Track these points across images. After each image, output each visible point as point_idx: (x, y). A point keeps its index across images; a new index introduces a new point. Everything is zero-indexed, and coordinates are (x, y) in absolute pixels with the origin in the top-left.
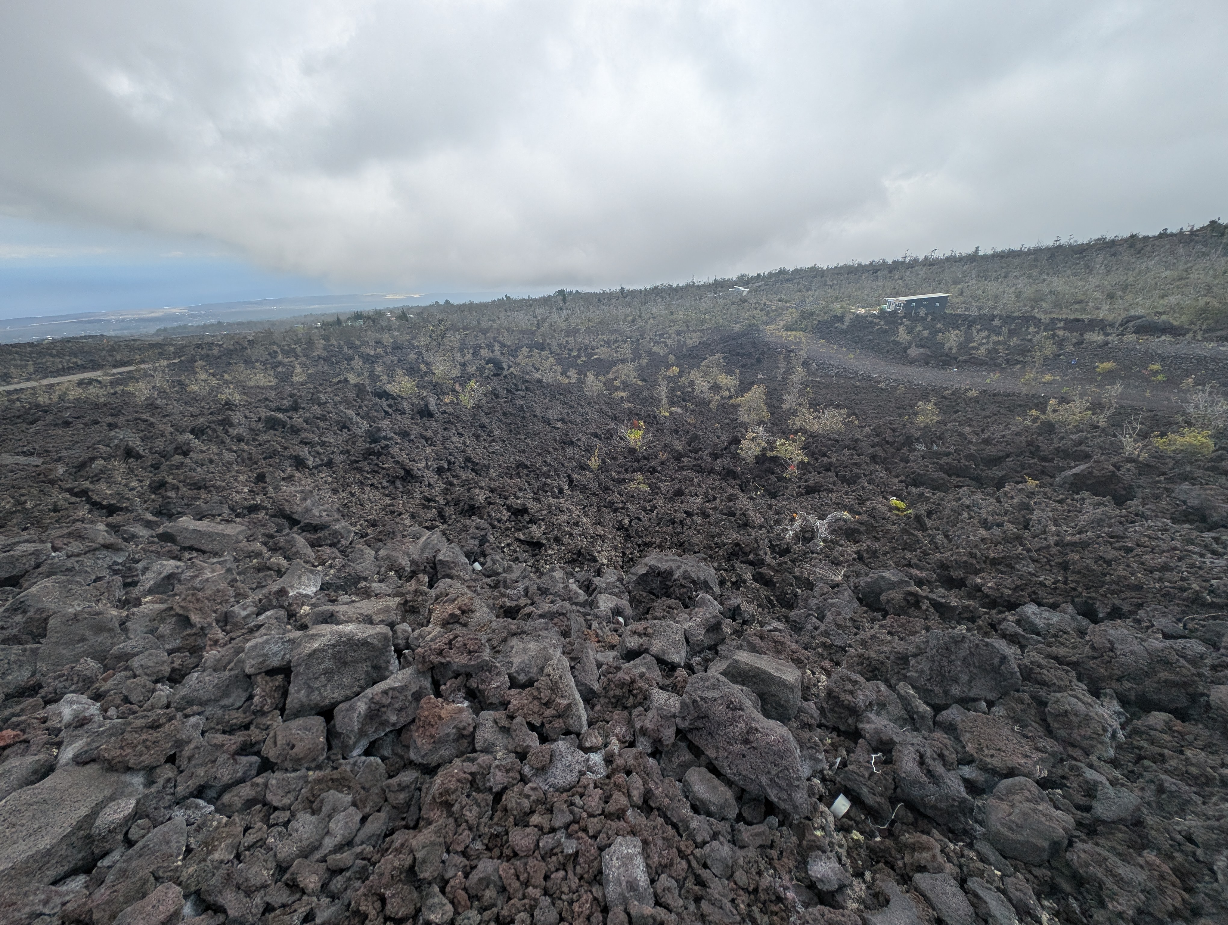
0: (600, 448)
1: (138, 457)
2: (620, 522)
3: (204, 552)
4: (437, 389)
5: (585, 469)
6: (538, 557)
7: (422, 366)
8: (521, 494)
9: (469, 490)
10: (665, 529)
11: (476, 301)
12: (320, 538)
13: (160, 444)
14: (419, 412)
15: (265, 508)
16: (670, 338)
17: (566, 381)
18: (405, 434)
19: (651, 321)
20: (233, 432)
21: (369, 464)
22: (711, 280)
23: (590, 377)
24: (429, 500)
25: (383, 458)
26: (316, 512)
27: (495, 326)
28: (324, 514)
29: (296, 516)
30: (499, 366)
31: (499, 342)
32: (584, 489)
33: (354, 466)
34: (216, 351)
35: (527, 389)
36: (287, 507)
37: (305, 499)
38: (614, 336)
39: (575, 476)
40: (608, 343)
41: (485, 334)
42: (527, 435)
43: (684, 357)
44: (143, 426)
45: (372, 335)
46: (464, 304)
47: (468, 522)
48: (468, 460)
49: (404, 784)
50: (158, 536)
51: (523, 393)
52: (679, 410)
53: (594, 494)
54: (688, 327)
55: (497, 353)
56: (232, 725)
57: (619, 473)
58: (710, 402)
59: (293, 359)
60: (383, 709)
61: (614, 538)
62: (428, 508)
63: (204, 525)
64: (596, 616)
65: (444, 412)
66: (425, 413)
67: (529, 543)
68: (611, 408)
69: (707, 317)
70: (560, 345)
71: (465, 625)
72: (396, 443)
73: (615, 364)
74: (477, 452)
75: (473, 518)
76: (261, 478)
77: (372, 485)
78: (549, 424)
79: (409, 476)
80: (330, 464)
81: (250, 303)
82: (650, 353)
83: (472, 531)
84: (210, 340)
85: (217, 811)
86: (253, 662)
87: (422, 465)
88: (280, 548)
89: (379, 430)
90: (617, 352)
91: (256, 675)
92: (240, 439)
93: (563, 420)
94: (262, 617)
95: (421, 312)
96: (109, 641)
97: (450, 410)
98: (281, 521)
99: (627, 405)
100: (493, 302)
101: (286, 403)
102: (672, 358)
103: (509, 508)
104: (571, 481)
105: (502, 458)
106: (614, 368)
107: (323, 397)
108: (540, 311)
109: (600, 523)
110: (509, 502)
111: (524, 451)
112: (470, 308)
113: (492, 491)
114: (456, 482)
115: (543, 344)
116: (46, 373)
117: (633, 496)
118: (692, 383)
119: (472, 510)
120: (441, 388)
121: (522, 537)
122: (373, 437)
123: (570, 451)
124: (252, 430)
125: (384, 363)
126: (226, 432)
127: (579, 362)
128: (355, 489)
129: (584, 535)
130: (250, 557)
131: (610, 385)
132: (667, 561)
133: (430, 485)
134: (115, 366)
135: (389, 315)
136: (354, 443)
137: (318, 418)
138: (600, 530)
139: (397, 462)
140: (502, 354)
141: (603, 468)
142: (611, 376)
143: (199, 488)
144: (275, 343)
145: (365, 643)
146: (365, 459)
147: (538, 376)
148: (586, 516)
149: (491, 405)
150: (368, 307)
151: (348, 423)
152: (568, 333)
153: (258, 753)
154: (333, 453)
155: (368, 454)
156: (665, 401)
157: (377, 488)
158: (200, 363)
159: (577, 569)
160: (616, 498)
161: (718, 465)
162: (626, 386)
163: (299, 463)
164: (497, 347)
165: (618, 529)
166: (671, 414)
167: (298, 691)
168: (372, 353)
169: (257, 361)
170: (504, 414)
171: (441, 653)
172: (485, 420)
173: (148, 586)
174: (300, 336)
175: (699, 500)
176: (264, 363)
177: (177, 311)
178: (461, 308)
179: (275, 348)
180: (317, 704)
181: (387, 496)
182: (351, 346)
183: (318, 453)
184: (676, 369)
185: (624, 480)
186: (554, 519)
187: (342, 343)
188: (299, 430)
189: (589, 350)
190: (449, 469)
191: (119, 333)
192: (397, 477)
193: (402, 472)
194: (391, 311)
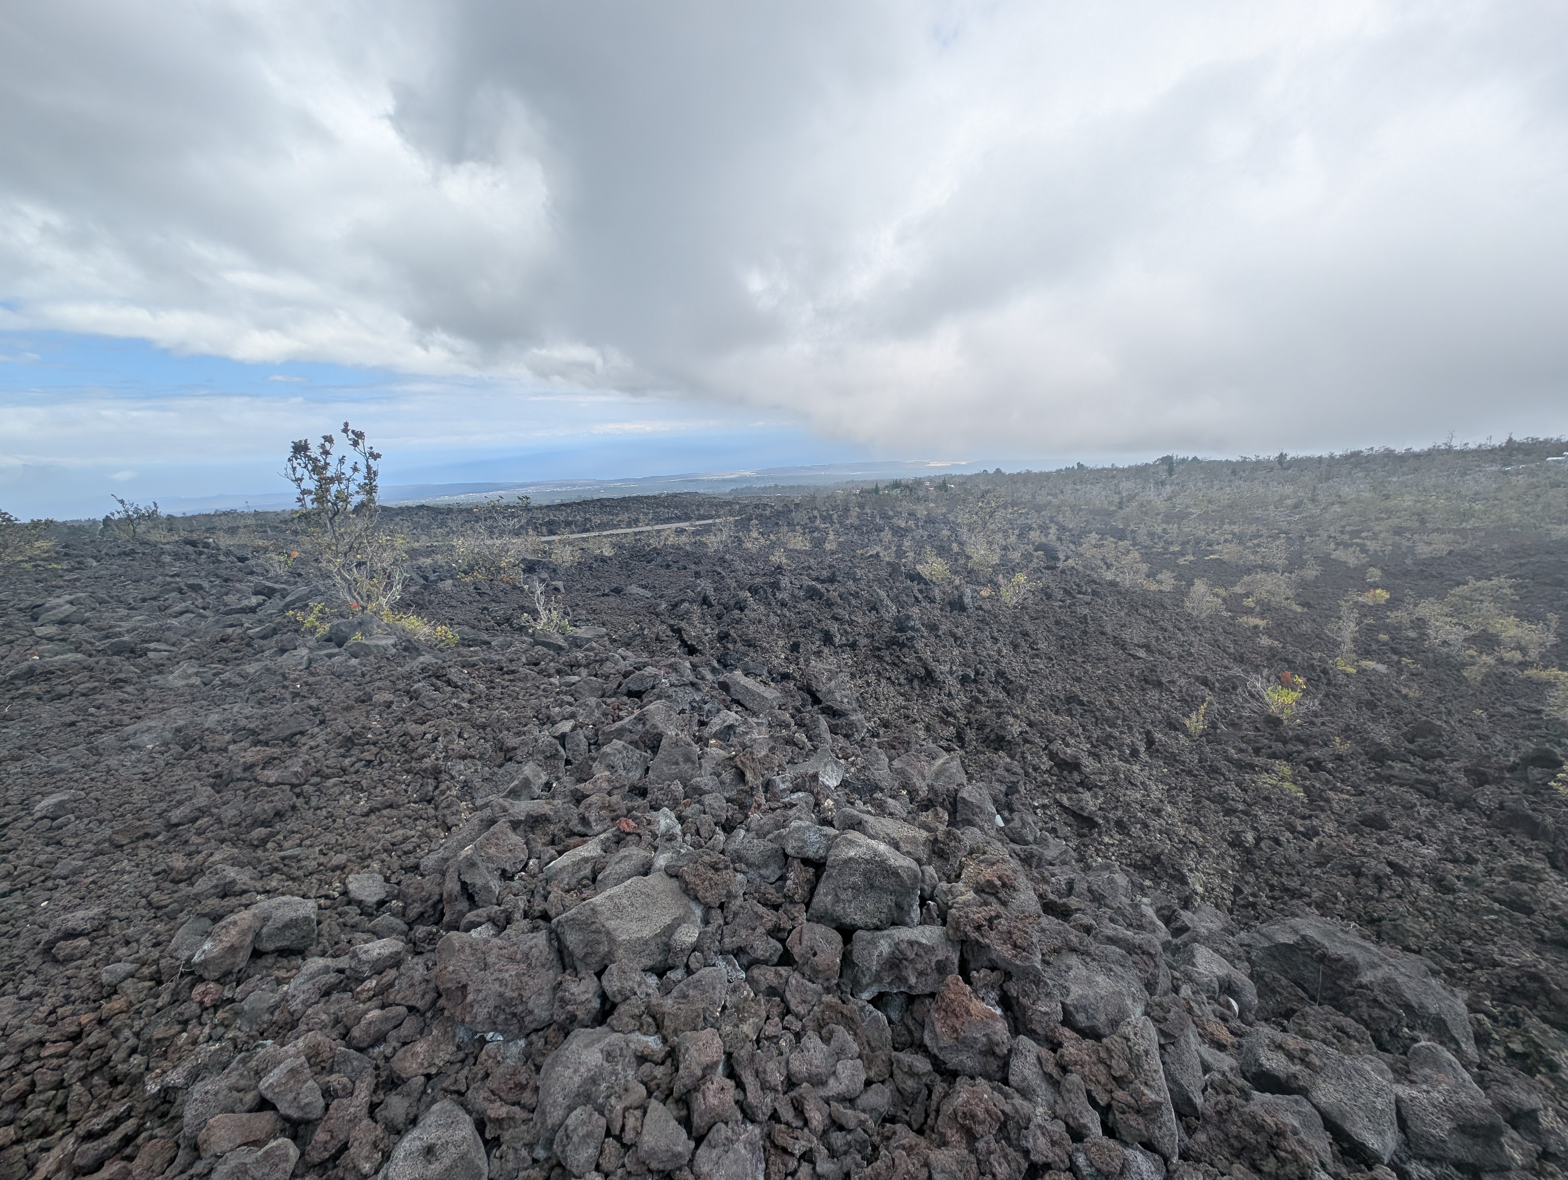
0: (1211, 703)
1: (710, 605)
2: (1238, 834)
3: (747, 709)
4: (971, 575)
5: (1176, 729)
6: (1087, 840)
7: (955, 545)
8: (1072, 741)
9: (999, 715)
10: (1336, 878)
11: (1035, 470)
12: (837, 725)
13: (725, 596)
14: (950, 603)
15: (795, 679)
16: (1375, 536)
17: (1154, 587)
18: (933, 628)
19: (1337, 508)
20: (779, 596)
21: (891, 654)
22: (1499, 440)
23: (1200, 587)
24: (949, 714)
25: (905, 650)
26: (838, 696)
27: (1055, 501)
28: (846, 700)
29: (819, 695)
30: (1051, 555)
31: (1057, 523)
32: (1172, 759)
33: (875, 653)
34: (768, 512)
35: (1094, 593)
36: (814, 683)
37: (830, 679)
38: (1253, 528)
39: (1158, 736)
40: (1240, 538)
41: (1039, 512)
42: (1087, 657)
43: (1406, 573)
44: (717, 578)
45: (906, 506)
46: (1019, 474)
47: (995, 757)
48: (1001, 674)
49: (915, 1070)
50: (720, 683)
51: (1088, 598)
52: (1382, 668)
53: (1190, 773)
54: (1423, 522)
55: (1052, 537)
56: (767, 899)
57: (1241, 751)
58: (1464, 665)
59: (828, 525)
60: (905, 962)
61: (1222, 856)
62: (946, 723)
63: (749, 682)
64: (1189, 979)
65: (980, 608)
66: (957, 605)
67: (1074, 814)
68: (1235, 642)
69: (1477, 507)
70: (1151, 535)
71: (1004, 904)
72: (922, 636)
73: (1249, 571)
74: (1014, 666)
75: (1000, 753)
76: (795, 647)
77: (889, 678)
78: (1124, 649)
79: (929, 678)
80: (853, 646)
81: (803, 468)
82: (1325, 561)
83: (1000, 771)
84: (765, 501)
85: (746, 980)
86: (795, 844)
87: (947, 668)
88: (805, 726)
89: (908, 618)
90: (1255, 553)
91: (794, 858)
92: (784, 604)
93: (1147, 647)
94: (795, 796)
95: (965, 482)
96: (690, 772)
97: (987, 606)
98: (807, 696)
99: (1265, 641)
100: (1059, 472)
101: (825, 574)
102: (1375, 574)
103: (1052, 756)
104: (1150, 742)
105: (1046, 682)
106: (1246, 578)
107: (859, 573)
108: (1126, 486)
109: (1198, 824)
110: (1053, 747)
111: (1079, 680)
112: (1027, 478)
113: (1031, 724)
114: (983, 699)
115: (1123, 530)
116: (658, 520)
117: (1267, 799)
118: (1420, 624)
119: (999, 743)
120: (977, 577)
121: (1065, 801)
122: (901, 625)
123: (1153, 695)
124: (793, 596)
125: (913, 538)
126: (774, 595)
127: (1181, 561)
128: (872, 678)
129: (1168, 833)
130: (781, 726)
131: (1234, 605)
132: (1345, 943)
133: (950, 694)
134: (698, 519)
135: (928, 484)
136: (880, 627)
137: (851, 594)
138: (1196, 835)
139: (920, 659)
140: (1059, 539)
141: (1211, 734)
142: (1238, 589)
143: (749, 646)
144: (816, 508)
145: (894, 873)
146: (888, 648)
147: (1109, 576)
148: (1174, 804)
149: (1040, 608)
150: (907, 474)
151: (878, 605)
152: (1168, 518)
153: (783, 941)
154: (859, 634)
155: (892, 642)
156: (1348, 646)
157: (893, 683)
158: (754, 522)
159: (1148, 883)
160: (1233, 790)
161: (1486, 797)
162: (1265, 609)
163: (828, 638)
164: (1053, 530)
165: (1232, 845)
166: (1362, 671)
167: (826, 895)
168: (903, 525)
169: (798, 524)
170: (1057, 623)
171: (978, 928)
172: (1030, 627)
173: (714, 730)
174: (839, 502)
175: (1429, 851)
176: (804, 527)
177: (748, 473)
178: (1014, 479)
179: (816, 513)
180: (838, 918)
181: (901, 695)
182: (885, 516)
183: (846, 632)
184: (1383, 595)
185: (1252, 767)
186: (1120, 792)
187: (876, 512)
188: (833, 604)
189: (1203, 546)
190: (975, 681)
191: (706, 491)
192: (916, 676)
193: (923, 671)
194: (931, 480)
